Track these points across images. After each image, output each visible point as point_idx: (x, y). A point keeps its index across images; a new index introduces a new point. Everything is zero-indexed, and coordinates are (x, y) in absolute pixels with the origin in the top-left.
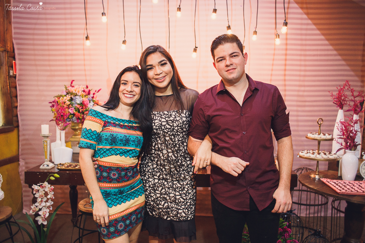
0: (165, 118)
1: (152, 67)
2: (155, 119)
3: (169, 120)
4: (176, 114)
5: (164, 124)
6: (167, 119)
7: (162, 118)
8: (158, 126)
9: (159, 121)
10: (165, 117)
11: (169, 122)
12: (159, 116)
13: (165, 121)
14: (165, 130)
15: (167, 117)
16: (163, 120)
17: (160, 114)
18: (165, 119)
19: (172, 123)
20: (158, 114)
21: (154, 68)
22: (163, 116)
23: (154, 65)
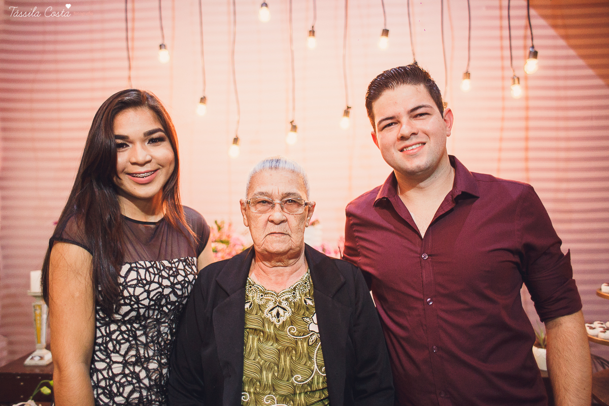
0: (168, 278)
1: (125, 142)
2: (148, 279)
3: (176, 281)
4: (184, 267)
5: (167, 291)
6: (172, 279)
7: (163, 277)
8: (154, 298)
9: (158, 286)
10: (167, 276)
11: (176, 286)
12: (156, 272)
13: (169, 284)
14: (165, 309)
15: (171, 276)
16: (166, 282)
17: (156, 267)
18: (169, 280)
19: (181, 290)
20: (152, 267)
21: (131, 145)
22: (164, 273)
23: (131, 138)
